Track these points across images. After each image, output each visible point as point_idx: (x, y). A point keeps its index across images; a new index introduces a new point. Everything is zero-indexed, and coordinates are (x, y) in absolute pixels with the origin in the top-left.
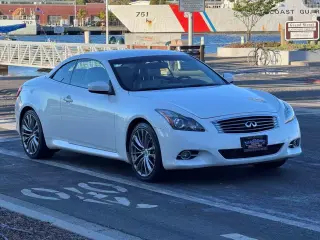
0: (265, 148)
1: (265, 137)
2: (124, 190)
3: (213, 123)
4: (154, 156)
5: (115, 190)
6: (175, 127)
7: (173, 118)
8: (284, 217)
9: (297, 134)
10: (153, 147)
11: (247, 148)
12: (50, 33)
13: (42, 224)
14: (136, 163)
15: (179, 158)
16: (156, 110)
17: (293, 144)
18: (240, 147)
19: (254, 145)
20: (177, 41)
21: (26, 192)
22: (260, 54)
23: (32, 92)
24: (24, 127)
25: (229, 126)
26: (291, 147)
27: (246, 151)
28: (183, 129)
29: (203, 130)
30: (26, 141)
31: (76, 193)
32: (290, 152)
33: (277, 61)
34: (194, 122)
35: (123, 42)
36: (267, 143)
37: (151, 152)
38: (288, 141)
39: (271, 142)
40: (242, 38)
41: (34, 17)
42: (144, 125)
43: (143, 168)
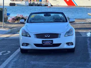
0: (52, 45)
15: (22, 45)
25: (39, 36)
27: (44, 45)
29: (30, 37)
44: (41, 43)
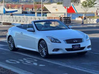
0: (80, 48)
1: (80, 45)
2: (36, 61)
3: (64, 40)
4: (46, 50)
5: (34, 60)
6: (52, 42)
7: (52, 39)
8: (82, 69)
9: (90, 44)
10: (46, 48)
11: (74, 48)
12: (26, 13)
13: (9, 70)
14: (41, 52)
15: (53, 51)
16: (47, 37)
17: (89, 47)
18: (72, 48)
19: (76, 47)
20: (62, 16)
21: (7, 61)
22: (88, 20)
23: (12, 31)
24: (9, 42)
25: (68, 41)
26: (88, 48)
27: (74, 49)
28: (55, 42)
29: (61, 43)
30: (9, 46)
31: (22, 61)
32: (87, 49)
33: (93, 22)
34: (58, 40)
35: (46, 16)
36: (80, 47)
37: (45, 49)
38: (87, 46)
39: (81, 46)
40: (84, 15)
41: (21, 8)
42: (43, 41)
43: (43, 54)
44: (71, 47)
